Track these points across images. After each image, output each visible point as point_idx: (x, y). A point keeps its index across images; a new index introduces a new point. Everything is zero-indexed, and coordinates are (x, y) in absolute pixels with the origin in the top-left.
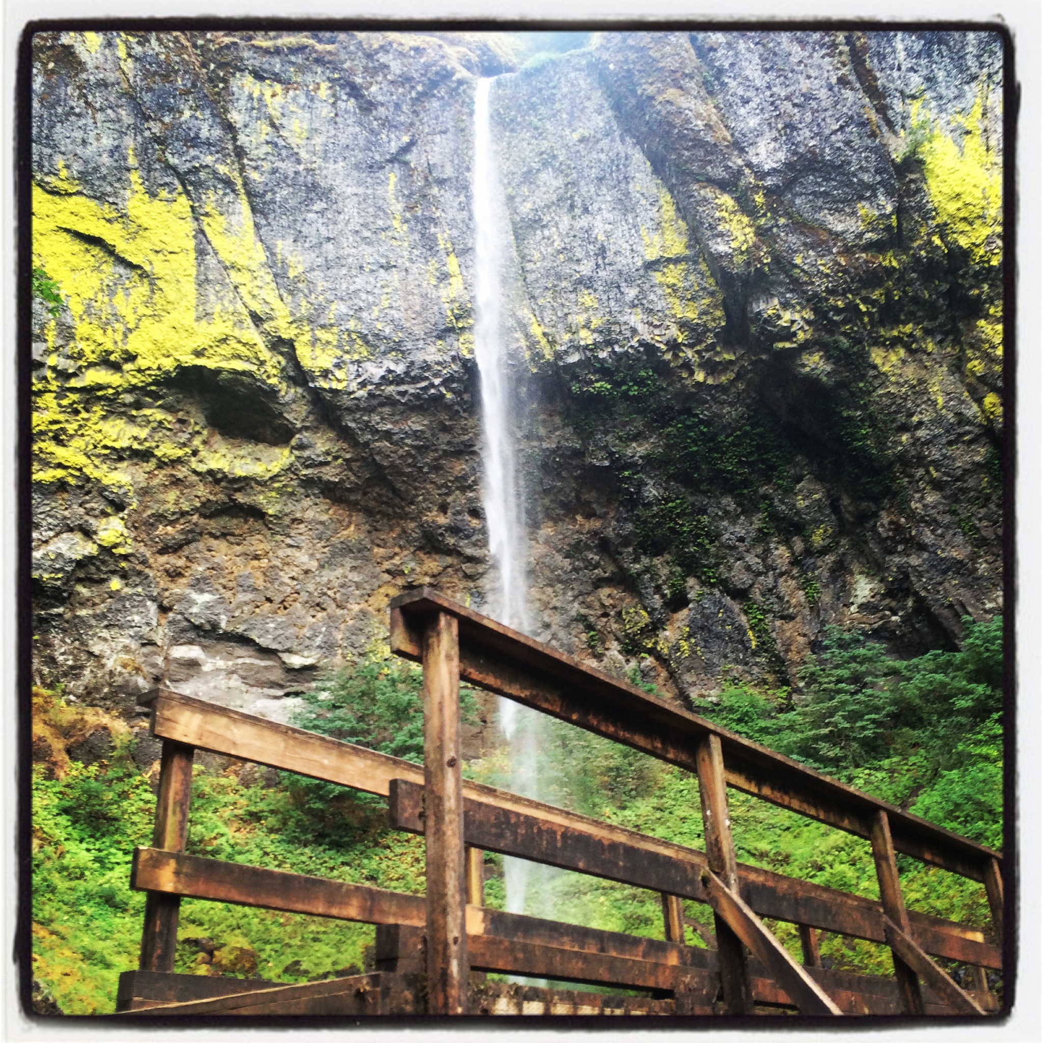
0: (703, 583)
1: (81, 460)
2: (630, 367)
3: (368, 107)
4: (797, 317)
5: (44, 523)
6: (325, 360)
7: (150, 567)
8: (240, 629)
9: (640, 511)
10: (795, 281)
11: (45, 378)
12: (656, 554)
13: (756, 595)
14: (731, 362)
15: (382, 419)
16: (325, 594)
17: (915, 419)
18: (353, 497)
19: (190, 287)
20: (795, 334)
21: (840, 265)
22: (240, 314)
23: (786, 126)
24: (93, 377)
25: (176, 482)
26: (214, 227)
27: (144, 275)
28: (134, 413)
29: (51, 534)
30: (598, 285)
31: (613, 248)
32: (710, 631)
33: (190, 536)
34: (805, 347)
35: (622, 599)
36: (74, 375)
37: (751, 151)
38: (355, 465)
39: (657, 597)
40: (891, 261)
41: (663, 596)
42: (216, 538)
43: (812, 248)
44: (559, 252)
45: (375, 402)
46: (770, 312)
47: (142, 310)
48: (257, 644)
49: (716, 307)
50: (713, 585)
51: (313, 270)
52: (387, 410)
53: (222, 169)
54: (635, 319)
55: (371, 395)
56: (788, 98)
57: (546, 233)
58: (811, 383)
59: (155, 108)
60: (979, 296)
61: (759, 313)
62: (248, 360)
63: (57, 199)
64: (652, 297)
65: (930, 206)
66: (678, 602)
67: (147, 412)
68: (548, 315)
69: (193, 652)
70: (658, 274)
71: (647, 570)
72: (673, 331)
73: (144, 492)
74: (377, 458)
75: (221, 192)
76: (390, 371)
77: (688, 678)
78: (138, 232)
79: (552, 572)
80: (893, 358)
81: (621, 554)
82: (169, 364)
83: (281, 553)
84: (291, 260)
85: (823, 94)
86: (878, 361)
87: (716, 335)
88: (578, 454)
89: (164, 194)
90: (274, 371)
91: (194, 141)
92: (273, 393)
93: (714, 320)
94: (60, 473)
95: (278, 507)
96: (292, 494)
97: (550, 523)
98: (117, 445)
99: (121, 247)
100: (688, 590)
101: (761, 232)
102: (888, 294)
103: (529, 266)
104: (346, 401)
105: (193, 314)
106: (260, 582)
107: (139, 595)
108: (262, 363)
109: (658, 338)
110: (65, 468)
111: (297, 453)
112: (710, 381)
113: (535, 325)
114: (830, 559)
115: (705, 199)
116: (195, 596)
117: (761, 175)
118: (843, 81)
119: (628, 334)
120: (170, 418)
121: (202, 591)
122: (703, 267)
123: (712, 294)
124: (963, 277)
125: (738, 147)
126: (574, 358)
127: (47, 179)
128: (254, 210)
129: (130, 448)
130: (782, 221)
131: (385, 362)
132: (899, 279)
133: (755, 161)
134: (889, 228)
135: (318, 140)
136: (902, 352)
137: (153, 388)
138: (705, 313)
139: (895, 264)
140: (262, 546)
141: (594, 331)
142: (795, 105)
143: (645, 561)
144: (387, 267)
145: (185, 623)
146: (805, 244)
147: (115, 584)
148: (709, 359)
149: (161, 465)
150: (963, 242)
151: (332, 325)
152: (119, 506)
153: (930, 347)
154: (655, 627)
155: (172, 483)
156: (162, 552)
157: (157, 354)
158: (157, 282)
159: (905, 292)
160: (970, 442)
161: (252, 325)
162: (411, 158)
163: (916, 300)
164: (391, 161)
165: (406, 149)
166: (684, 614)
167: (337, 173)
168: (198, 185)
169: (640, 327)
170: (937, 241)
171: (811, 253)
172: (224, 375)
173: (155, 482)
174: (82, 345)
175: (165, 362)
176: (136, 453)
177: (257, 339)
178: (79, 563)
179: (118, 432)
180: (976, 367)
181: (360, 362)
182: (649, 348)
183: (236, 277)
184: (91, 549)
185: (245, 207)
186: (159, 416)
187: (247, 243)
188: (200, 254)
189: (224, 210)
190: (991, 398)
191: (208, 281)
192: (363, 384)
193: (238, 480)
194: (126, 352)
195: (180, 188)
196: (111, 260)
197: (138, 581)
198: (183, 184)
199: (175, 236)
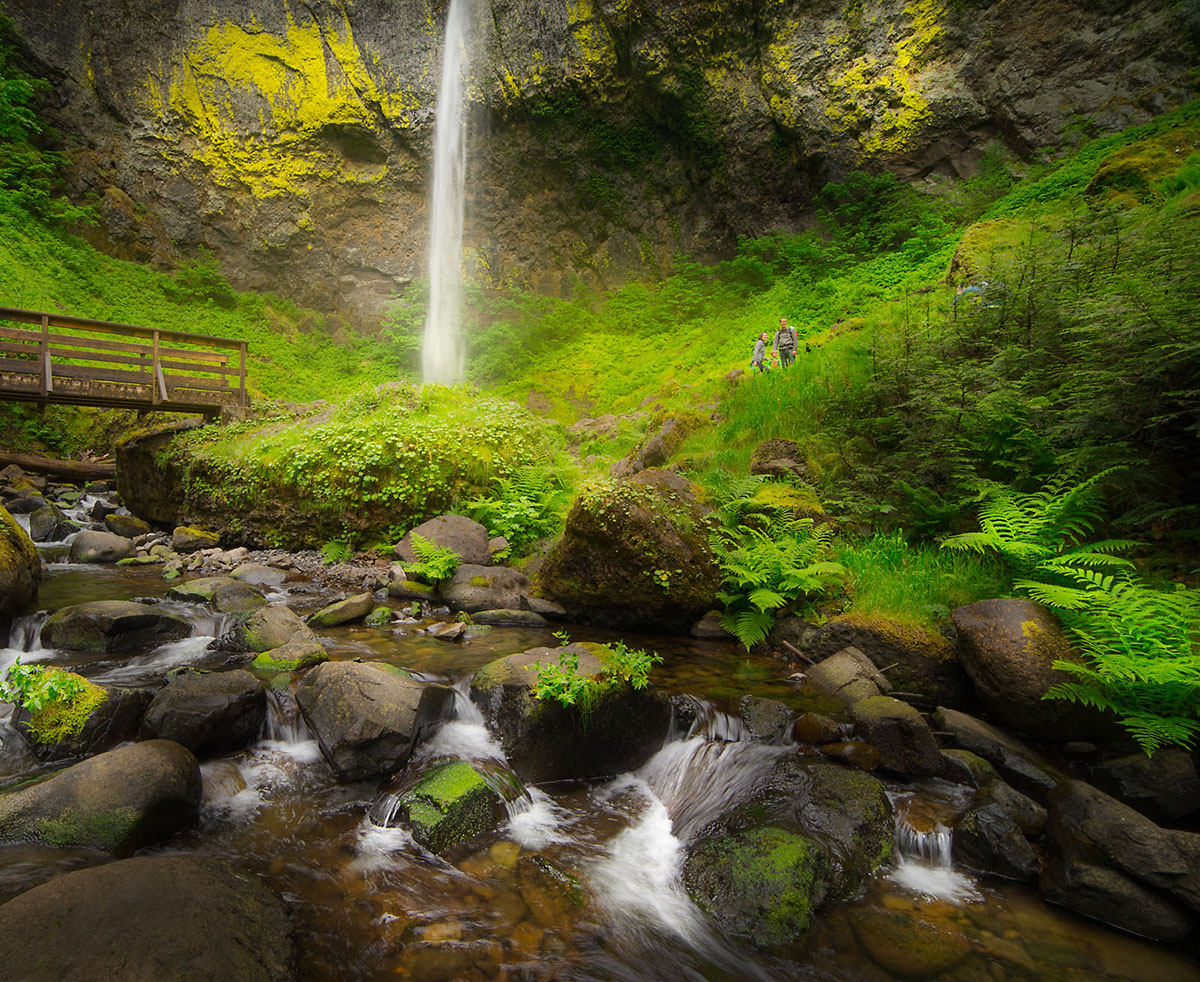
1: (285, 183)
2: (563, 96)
4: (659, 53)
5: (274, 218)
6: (397, 112)
7: (325, 236)
8: (372, 265)
9: (577, 184)
10: (657, 28)
11: (262, 141)
13: (645, 230)
14: (622, 87)
17: (731, 116)
18: (422, 189)
19: (323, 78)
20: (658, 65)
22: (350, 90)
24: (285, 137)
25: (332, 190)
26: (332, 39)
27: (301, 75)
28: (306, 154)
29: (278, 224)
30: (542, 45)
31: (550, 19)
33: (343, 218)
34: (664, 73)
35: (572, 237)
36: (275, 137)
38: (420, 171)
39: (590, 234)
41: (593, 233)
42: (356, 218)
44: (520, 25)
45: (426, 133)
46: (643, 51)
47: (303, 95)
48: (381, 272)
49: (611, 51)
50: (621, 226)
51: (385, 57)
54: (565, 64)
55: (423, 129)
57: (512, 14)
58: (669, 97)
61: (636, 53)
62: (357, 117)
63: (253, 36)
64: (573, 49)
67: (312, 153)
68: (516, 69)
69: (351, 278)
70: (577, 33)
72: (586, 70)
73: (317, 197)
75: (334, 17)
78: (294, 49)
79: (534, 223)
80: (719, 76)
81: (568, 210)
82: (317, 125)
83: (388, 223)
84: (374, 53)
86: (710, 79)
87: (612, 70)
88: (541, 153)
89: (305, 24)
90: (372, 121)
92: (372, 134)
93: (610, 60)
94: (277, 191)
95: (384, 198)
96: (390, 190)
97: (531, 196)
98: (301, 173)
99: (287, 60)
100: (608, 230)
103: (504, 37)
104: (410, 135)
105: (326, 94)
106: (380, 240)
107: (321, 251)
108: (364, 118)
109: (577, 76)
110: (278, 188)
111: (389, 167)
112: (611, 101)
113: (508, 75)
114: (686, 207)
116: (348, 249)
119: (561, 75)
120: (323, 155)
122: (602, 25)
123: (608, 43)
126: (531, 94)
127: (247, 26)
128: (352, 25)
129: (307, 174)
131: (428, 108)
132: (722, 20)
136: (724, 71)
137: (313, 139)
138: (604, 56)
139: (719, 9)
140: (379, 220)
141: (541, 75)
143: (582, 214)
144: (424, 50)
145: (345, 264)
147: (310, 246)
148: (609, 86)
151: (398, 90)
152: (306, 206)
153: (742, 65)
154: (590, 252)
155: (330, 191)
156: (330, 228)
157: (312, 120)
158: (307, 78)
159: (726, 29)
160: (763, 128)
161: (357, 96)
163: (732, 35)
166: (606, 243)
168: (322, 14)
172: (347, 127)
174: (277, 121)
175: (316, 123)
176: (310, 176)
177: (361, 104)
178: (292, 237)
179: (300, 166)
180: (767, 77)
181: (415, 110)
182: (573, 83)
183: (346, 68)
184: (297, 230)
185: (347, 25)
186: (319, 155)
187: (350, 46)
188: (327, 56)
189: (337, 28)
190: (775, 98)
191: (332, 73)
192: (418, 123)
193: (362, 185)
194: (297, 121)
195: (312, 18)
196: (284, 68)
197: (320, 244)
198: (314, 16)
199: (313, 48)
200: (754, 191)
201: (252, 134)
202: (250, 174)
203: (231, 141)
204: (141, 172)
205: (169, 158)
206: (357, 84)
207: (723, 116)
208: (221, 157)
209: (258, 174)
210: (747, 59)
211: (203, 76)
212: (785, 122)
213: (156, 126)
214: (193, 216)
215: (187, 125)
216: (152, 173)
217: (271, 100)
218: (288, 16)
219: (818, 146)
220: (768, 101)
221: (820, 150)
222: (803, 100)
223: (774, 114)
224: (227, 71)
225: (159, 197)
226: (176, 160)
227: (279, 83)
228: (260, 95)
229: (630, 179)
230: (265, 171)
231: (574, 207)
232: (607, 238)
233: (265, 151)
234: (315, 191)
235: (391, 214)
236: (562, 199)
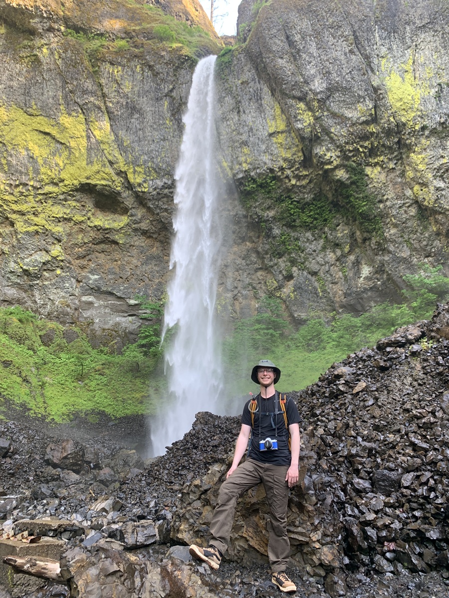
0: (299, 269)
1: (45, 222)
3: (156, 74)
4: (333, 155)
5: (30, 248)
6: (139, 180)
7: (72, 265)
8: (110, 289)
9: (271, 239)
10: (331, 138)
11: (29, 190)
12: (279, 258)
13: (321, 274)
14: (306, 175)
15: (164, 203)
16: (144, 275)
17: (385, 197)
18: (154, 236)
19: (84, 151)
20: (332, 162)
21: (350, 131)
22: (104, 161)
23: (327, 72)
24: (48, 189)
25: (82, 230)
26: (94, 127)
27: (67, 147)
28: (64, 203)
29: (33, 252)
30: (250, 144)
31: (256, 128)
32: (302, 289)
33: (88, 252)
34: (336, 167)
35: (266, 277)
36: (40, 188)
37: (311, 83)
38: (154, 223)
39: (280, 275)
40: (373, 128)
41: (283, 275)
42: (100, 253)
43: (339, 125)
44: (234, 131)
45: (160, 197)
46: (321, 153)
47: (66, 161)
48: (116, 295)
49: (299, 151)
50: (303, 270)
51: (133, 142)
52: (165, 199)
53: (97, 103)
54: (266, 158)
55: (158, 194)
56: (327, 60)
57: (228, 123)
58: (340, 183)
59: (70, 79)
61: (317, 154)
62: (108, 180)
63: (32, 117)
64: (272, 148)
65: (388, 104)
66: (290, 277)
67: (69, 202)
68: (230, 158)
69: (91, 299)
70: (275, 139)
71: (275, 264)
72: (282, 163)
73: (69, 235)
74: (163, 220)
75: (97, 112)
76: (165, 183)
77: (294, 308)
78: (63, 129)
79: (238, 265)
80: (376, 171)
81: (265, 258)
82: (76, 182)
83: (126, 259)
84: (125, 139)
85: (343, 57)
86: (369, 173)
87: (300, 164)
88: (245, 217)
89: (74, 114)
90: (119, 185)
91: (85, 92)
92: (119, 193)
93: (298, 157)
94: (36, 228)
95: (124, 240)
96: (129, 235)
97: (236, 246)
98: (57, 216)
99: (58, 136)
100: (293, 272)
101: (317, 119)
102: (372, 144)
103: (222, 137)
104: (148, 196)
105: (85, 162)
106: (117, 270)
107: (68, 276)
108: (114, 181)
109: (275, 166)
110: (38, 225)
111: (130, 218)
112: (298, 184)
113: (224, 163)
114: (352, 258)
115: (292, 105)
116: (91, 276)
117: (316, 94)
118: (351, 52)
119: (263, 165)
120: (78, 205)
121: (94, 275)
122: (293, 134)
123: (297, 146)
124: (404, 135)
125: (306, 82)
126: (241, 176)
127: (28, 110)
128: (110, 119)
129: (63, 217)
130: (325, 113)
131: (164, 180)
132: (376, 137)
133: (313, 88)
134: (371, 115)
135: (136, 89)
136: (379, 169)
137: (71, 193)
138: (294, 154)
139: (374, 130)
140: (118, 256)
141: (248, 164)
142: (330, 63)
143: (275, 260)
144: (164, 140)
145: (87, 287)
146: (335, 123)
147: (59, 271)
148: (297, 174)
149: (76, 224)
150: (403, 120)
151: (141, 165)
152: (59, 240)
153: (391, 165)
154: (280, 287)
155: (80, 231)
156: (77, 259)
157: (72, 179)
158: (72, 150)
159: (379, 142)
161: (109, 166)
162: (174, 94)
164: (166, 96)
165: (171, 91)
166: (292, 282)
167: (144, 102)
168: (88, 110)
169: (267, 161)
170: (392, 119)
171: (338, 127)
172: (98, 187)
173: (74, 230)
174: (43, 176)
175: (74, 181)
176: (65, 219)
177: (111, 171)
178: (44, 263)
179: (58, 211)
180: (410, 174)
181: (153, 180)
182: (272, 170)
183: (102, 146)
184: (49, 258)
185: (106, 119)
186: (73, 204)
187: (107, 132)
188: (88, 137)
189: (98, 119)
190: (417, 188)
191: (91, 148)
192: (155, 189)
193: (107, 229)
194: (60, 178)
195: (80, 111)
196: (54, 141)
197: (67, 270)
198: (82, 109)
199: (78, 131)
201: (21, 184)
202: (15, 212)
206: (110, 158)
207: (379, 197)
209: (22, 214)
210: (395, 162)
217: (40, 161)
218: (63, 108)
220: (412, 189)
222: (438, 189)
224: (7, 139)
227: (48, 151)
228: (32, 158)
229: (311, 237)
230: (28, 212)
231: (269, 256)
232: (293, 278)
233: (31, 197)
234: (68, 230)
235: (129, 252)
236: (260, 249)
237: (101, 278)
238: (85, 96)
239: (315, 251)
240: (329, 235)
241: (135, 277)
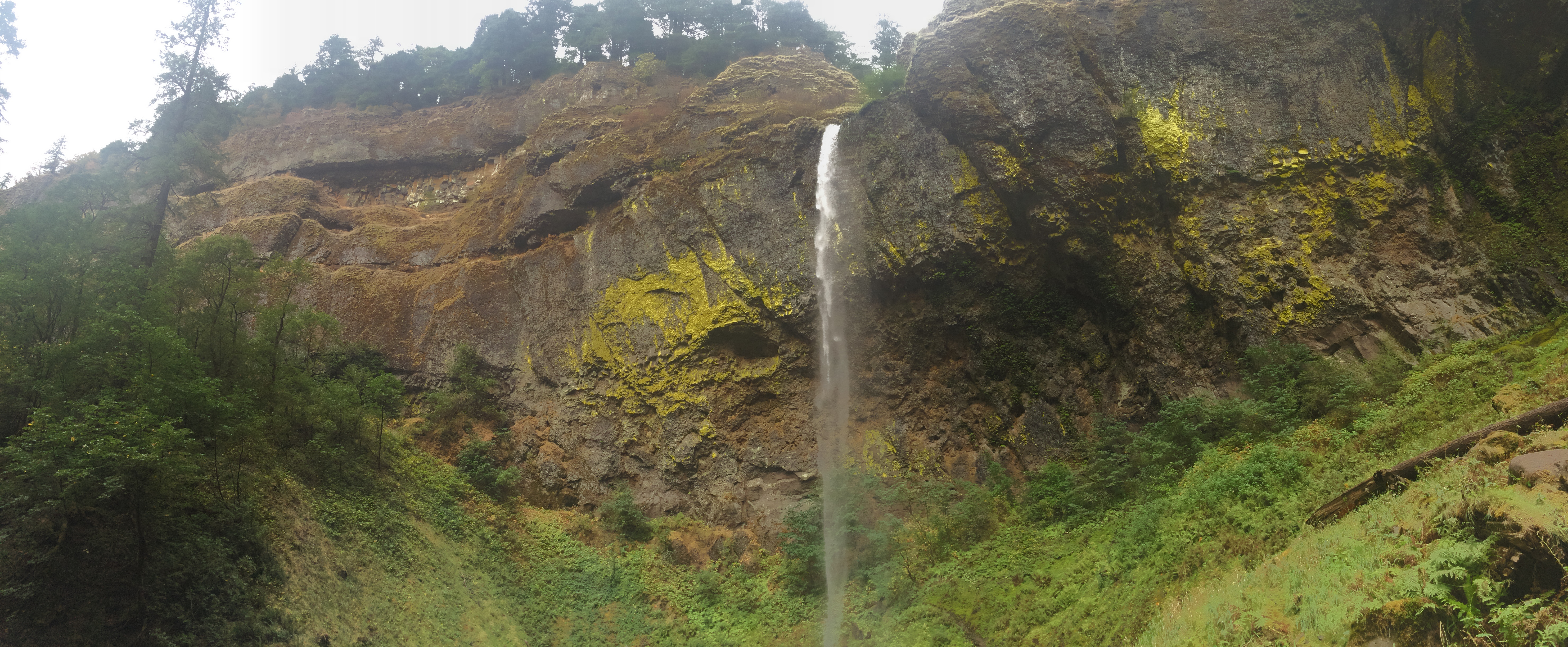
0: (1031, 396)
1: (685, 396)
4: (1059, 216)
5: (678, 432)
6: (779, 302)
7: (728, 440)
8: (775, 463)
12: (1001, 380)
13: (1064, 401)
17: (1144, 278)
19: (704, 292)
24: (678, 353)
25: (729, 391)
26: (708, 257)
27: (685, 296)
28: (700, 363)
29: (682, 436)
32: (1038, 426)
33: (744, 418)
34: (1068, 235)
35: (985, 410)
36: (670, 356)
39: (1005, 407)
40: (1118, 179)
41: (1008, 406)
42: (757, 414)
47: (688, 312)
48: (784, 470)
50: (1037, 397)
51: (761, 257)
53: (705, 230)
58: (1076, 258)
60: (1178, 200)
62: (740, 316)
63: (641, 281)
65: (1142, 144)
66: (1018, 409)
67: (705, 360)
69: (757, 482)
71: (995, 390)
72: (980, 234)
73: (715, 401)
75: (707, 241)
78: (675, 277)
81: (978, 381)
83: (788, 415)
84: (749, 257)
87: (1008, 233)
89: (682, 255)
90: (756, 317)
93: (1004, 222)
94: (678, 405)
95: (781, 389)
96: (786, 380)
97: (935, 367)
98: (697, 383)
99: (672, 288)
100: (1023, 401)
104: (795, 321)
105: (707, 305)
106: (781, 434)
107: (726, 456)
109: (970, 240)
110: (679, 402)
111: (782, 357)
114: (1106, 373)
116: (753, 450)
117: (1022, 131)
120: (716, 360)
121: (755, 446)
125: (1006, 116)
126: (918, 262)
127: (634, 275)
128: (724, 241)
129: (702, 381)
133: (1017, 123)
134: (1113, 158)
135: (749, 194)
136: (1134, 236)
137: (703, 348)
138: (998, 220)
140: (778, 413)
143: (993, 384)
145: (751, 465)
147: (714, 453)
149: (720, 385)
150: (1165, 167)
152: (706, 413)
153: (1151, 233)
154: (1006, 427)
155: (728, 392)
156: (733, 430)
158: (690, 296)
160: (1177, 292)
161: (737, 297)
164: (792, 187)
166: (1023, 417)
168: (696, 243)
173: (720, 394)
174: (669, 341)
175: (703, 332)
176: (706, 383)
177: (741, 303)
178: (696, 448)
179: (696, 376)
180: (1179, 243)
181: (796, 297)
183: (723, 277)
184: (699, 439)
185: (720, 243)
186: (711, 361)
187: (725, 258)
188: (705, 273)
189: (711, 248)
190: (1187, 264)
191: (711, 285)
192: (801, 308)
193: (758, 379)
194: (686, 336)
195: (688, 248)
196: (670, 296)
197: (723, 449)
198: (690, 246)
199: (692, 271)
200: (1175, 354)
201: (650, 359)
202: (654, 395)
203: (634, 372)
204: (570, 423)
205: (589, 403)
206: (736, 287)
207: (1136, 278)
208: (630, 388)
209: (659, 394)
210: (1156, 228)
211: (606, 327)
212: (1200, 286)
213: (576, 380)
214: (614, 449)
215: (598, 370)
216: (577, 420)
217: (662, 325)
218: (668, 254)
219: (1234, 311)
220: (1181, 266)
221: (1237, 315)
222: (1216, 266)
223: (1188, 278)
224: (624, 316)
225: (585, 440)
226: (594, 403)
227: (667, 309)
228: (653, 324)
229: (1042, 344)
230: (666, 389)
231: (983, 377)
232: (1023, 412)
233: (663, 371)
234: (711, 394)
235: (790, 404)
236: (969, 368)
237: (764, 449)
238: (688, 230)
239: (1050, 365)
240: (1069, 339)
241: (804, 437)
